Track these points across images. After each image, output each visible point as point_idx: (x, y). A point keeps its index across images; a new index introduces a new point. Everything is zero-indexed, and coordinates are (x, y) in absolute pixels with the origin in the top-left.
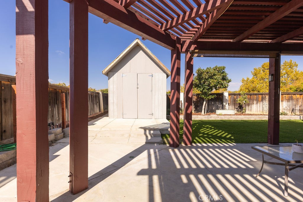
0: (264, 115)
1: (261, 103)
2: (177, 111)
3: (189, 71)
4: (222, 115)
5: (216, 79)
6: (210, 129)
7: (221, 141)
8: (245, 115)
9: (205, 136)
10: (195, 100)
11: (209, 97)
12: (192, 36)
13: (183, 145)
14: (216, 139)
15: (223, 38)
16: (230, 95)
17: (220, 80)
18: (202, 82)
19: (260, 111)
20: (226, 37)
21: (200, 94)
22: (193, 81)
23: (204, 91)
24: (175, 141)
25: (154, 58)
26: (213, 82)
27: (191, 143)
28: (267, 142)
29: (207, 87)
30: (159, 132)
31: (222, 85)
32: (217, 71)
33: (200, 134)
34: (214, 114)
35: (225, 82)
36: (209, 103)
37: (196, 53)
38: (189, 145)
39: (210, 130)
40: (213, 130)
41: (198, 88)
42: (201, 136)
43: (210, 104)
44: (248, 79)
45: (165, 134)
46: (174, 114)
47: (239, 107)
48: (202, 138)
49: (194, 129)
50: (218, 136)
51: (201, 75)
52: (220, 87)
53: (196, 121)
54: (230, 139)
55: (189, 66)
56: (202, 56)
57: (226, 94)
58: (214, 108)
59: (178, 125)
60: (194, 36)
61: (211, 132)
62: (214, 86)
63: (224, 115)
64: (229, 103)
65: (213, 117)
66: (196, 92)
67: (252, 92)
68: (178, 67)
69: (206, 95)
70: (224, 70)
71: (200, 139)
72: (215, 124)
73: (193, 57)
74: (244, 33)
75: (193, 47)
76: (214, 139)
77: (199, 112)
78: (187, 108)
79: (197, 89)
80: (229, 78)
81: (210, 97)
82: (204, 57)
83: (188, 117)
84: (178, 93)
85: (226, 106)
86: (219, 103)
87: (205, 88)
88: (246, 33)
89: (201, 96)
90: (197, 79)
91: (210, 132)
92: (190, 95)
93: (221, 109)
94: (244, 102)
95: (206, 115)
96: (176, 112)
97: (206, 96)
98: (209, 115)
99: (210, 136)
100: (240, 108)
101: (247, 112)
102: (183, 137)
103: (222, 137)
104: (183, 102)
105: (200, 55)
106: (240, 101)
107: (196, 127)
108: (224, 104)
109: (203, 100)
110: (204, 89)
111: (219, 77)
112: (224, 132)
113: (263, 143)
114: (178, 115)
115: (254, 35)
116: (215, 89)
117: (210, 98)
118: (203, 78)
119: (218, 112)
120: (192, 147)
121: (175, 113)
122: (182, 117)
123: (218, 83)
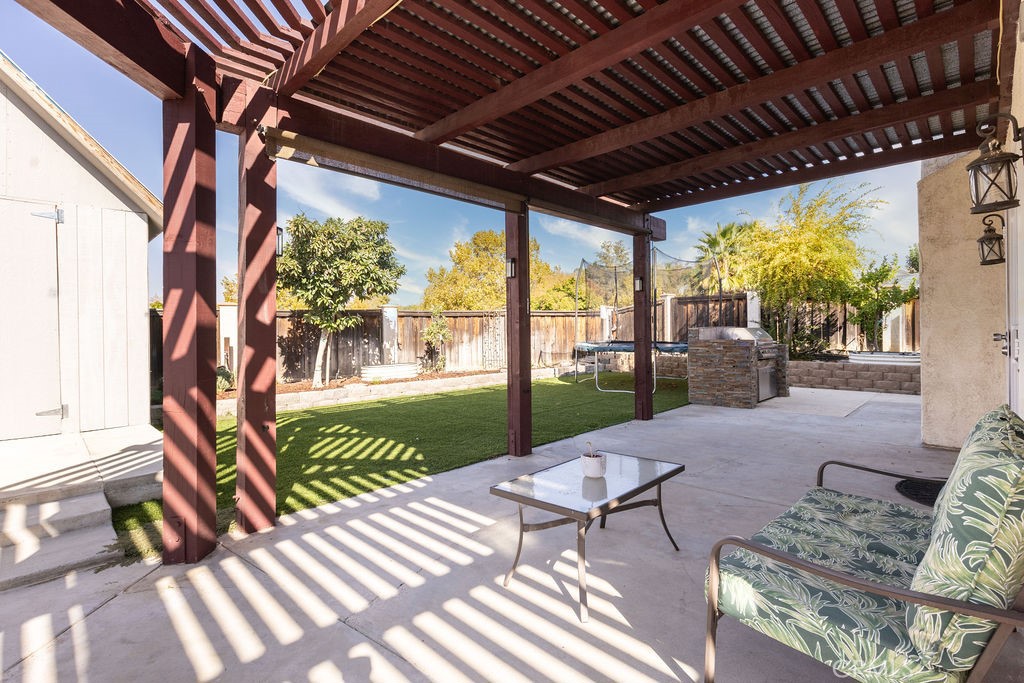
0: (487, 372)
1: (480, 338)
2: (201, 388)
3: (258, 212)
4: (382, 383)
5: (358, 263)
6: (345, 439)
7: (387, 476)
8: (444, 376)
9: (331, 469)
10: (285, 336)
11: (338, 321)
12: (267, 71)
13: (236, 533)
14: (371, 475)
15: (383, 117)
16: (403, 316)
17: (372, 267)
18: (311, 268)
19: (477, 362)
20: (395, 115)
21: (307, 312)
22: (275, 256)
23: (319, 301)
24: (191, 533)
25: (71, 130)
26: (349, 272)
27: (272, 517)
28: (506, 451)
29: (330, 287)
30: (101, 499)
31: (380, 284)
32: (363, 234)
33: (309, 467)
34: (355, 382)
35: (387, 272)
36: (337, 345)
37: (288, 143)
38: (265, 528)
39: (346, 442)
40: (356, 439)
41: (297, 288)
42: (314, 476)
43: (340, 346)
44: (443, 271)
45: (139, 505)
46: (185, 403)
47: (427, 352)
48: (317, 484)
49: (284, 449)
50: (375, 463)
51: (308, 241)
52: (374, 290)
53: (292, 415)
54: (413, 464)
55: (259, 191)
56: (312, 161)
57: (390, 314)
58: (353, 362)
59: (207, 451)
60: (279, 72)
61: (350, 448)
62: (355, 286)
63: (387, 382)
64: (400, 341)
65: (354, 394)
66: (287, 303)
67: (454, 310)
68: (204, 182)
69: (326, 315)
70: (383, 233)
71: (311, 488)
72: (361, 416)
73: (274, 156)
74: (447, 118)
75: (272, 117)
76: (364, 477)
77: (304, 377)
78: (253, 370)
79: (294, 293)
80: (400, 263)
81: (342, 324)
82: (321, 165)
83: (259, 407)
84: (202, 301)
85: (392, 351)
86: (372, 344)
87: (323, 290)
88: (453, 121)
89: (307, 318)
90: (292, 257)
91: (346, 451)
92: (264, 316)
93: (376, 364)
94: (441, 338)
95: (330, 388)
96: (194, 392)
97: (327, 320)
98: (338, 387)
99: (349, 467)
100: (431, 357)
101: (450, 368)
102: (234, 502)
103: (389, 461)
104: (234, 343)
105: (304, 156)
106: (429, 334)
107: (291, 438)
108: (386, 344)
109: (316, 332)
110: (318, 295)
111: (367, 255)
112: (391, 443)
113: (498, 456)
114: (206, 405)
115: (471, 133)
116: (357, 294)
117: (342, 328)
118: (313, 252)
119: (371, 373)
120: (280, 533)
121: (191, 398)
122: (227, 410)
123: (368, 274)
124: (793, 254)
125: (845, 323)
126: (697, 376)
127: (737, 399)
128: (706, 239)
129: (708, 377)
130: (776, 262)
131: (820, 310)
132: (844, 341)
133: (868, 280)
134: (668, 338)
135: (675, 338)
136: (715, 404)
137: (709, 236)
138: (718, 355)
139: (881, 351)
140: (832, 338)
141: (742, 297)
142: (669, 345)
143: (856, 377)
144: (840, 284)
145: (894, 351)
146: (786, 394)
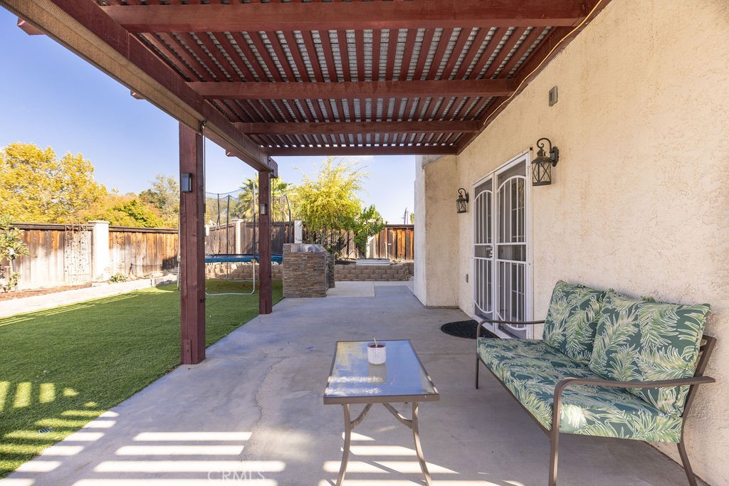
1: (60, 253)
19: (56, 277)
101: (24, 286)
124: (328, 199)
125: (348, 242)
126: (289, 278)
127: (316, 292)
128: (248, 183)
129: (296, 278)
130: (319, 202)
131: (336, 234)
132: (348, 253)
133: (363, 218)
134: (238, 251)
135: (243, 252)
136: (301, 297)
137: (250, 181)
138: (304, 262)
139: (366, 259)
140: (342, 251)
141: (291, 224)
142: (240, 257)
143: (362, 273)
144: (350, 219)
145: (371, 258)
146: (334, 286)
